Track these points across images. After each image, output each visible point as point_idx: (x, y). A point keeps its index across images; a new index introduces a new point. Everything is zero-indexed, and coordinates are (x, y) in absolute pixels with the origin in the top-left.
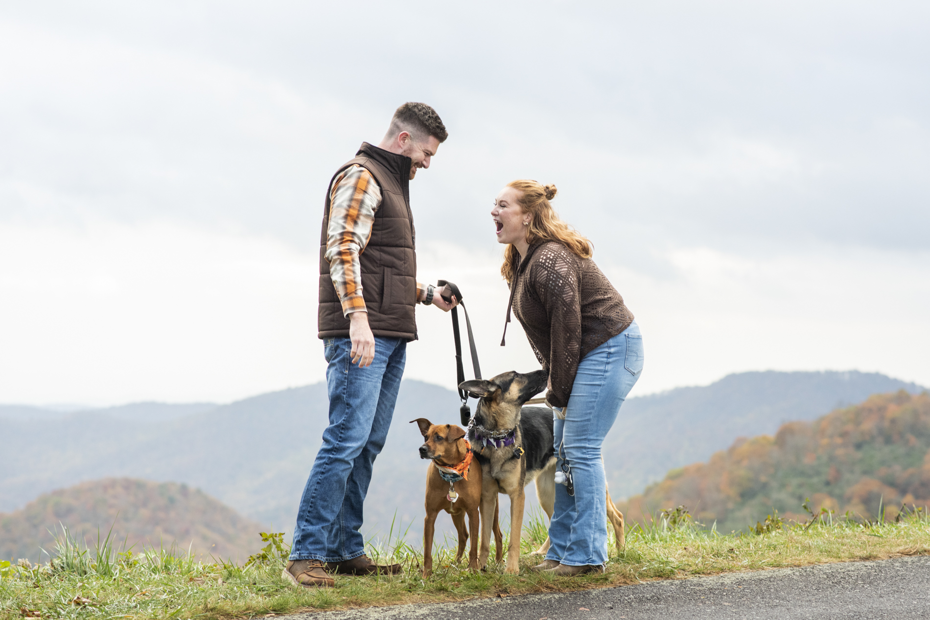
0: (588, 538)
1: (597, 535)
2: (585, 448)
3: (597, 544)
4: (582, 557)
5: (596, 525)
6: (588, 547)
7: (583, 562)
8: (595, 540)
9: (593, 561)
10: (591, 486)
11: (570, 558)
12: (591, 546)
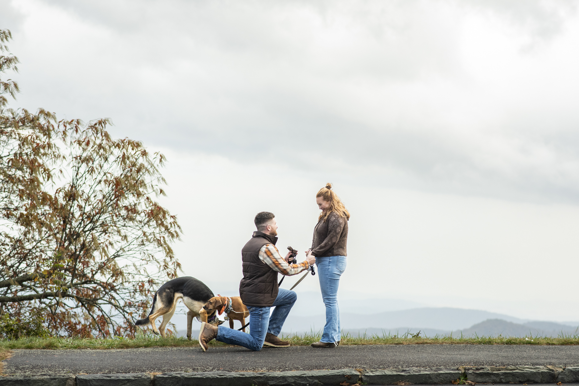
0: (329, 333)
1: (333, 332)
2: (329, 299)
3: (333, 335)
4: (327, 339)
5: (333, 328)
6: (329, 336)
7: (327, 341)
8: (332, 333)
9: (331, 341)
10: (331, 313)
11: (323, 339)
12: (330, 336)
